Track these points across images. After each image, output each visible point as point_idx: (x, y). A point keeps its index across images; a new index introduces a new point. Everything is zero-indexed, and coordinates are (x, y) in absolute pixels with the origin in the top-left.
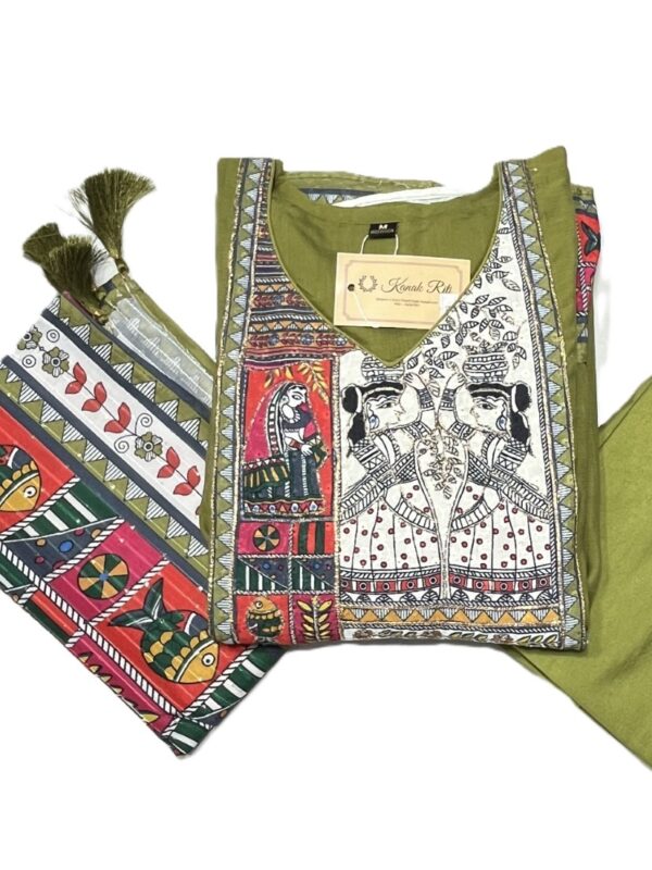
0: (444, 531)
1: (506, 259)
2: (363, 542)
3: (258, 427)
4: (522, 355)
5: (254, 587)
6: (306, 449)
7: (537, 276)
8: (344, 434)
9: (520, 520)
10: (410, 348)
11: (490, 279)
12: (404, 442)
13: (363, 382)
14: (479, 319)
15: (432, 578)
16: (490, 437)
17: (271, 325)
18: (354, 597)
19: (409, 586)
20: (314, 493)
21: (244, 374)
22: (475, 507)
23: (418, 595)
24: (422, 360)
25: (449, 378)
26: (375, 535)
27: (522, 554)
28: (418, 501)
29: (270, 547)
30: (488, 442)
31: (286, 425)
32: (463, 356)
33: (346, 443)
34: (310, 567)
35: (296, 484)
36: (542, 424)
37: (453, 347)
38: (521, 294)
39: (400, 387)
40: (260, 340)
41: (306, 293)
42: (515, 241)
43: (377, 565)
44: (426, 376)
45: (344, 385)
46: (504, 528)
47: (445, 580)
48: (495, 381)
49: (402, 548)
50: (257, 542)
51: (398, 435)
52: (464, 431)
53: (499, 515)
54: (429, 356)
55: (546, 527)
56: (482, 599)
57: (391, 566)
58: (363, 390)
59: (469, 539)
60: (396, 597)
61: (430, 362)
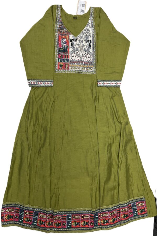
0: (81, 57)
1: (90, 23)
2: (72, 57)
3: (60, 43)
4: (91, 36)
5: (60, 61)
6: (66, 46)
7: (93, 26)
8: (70, 45)
9: (89, 56)
10: (78, 35)
11: (88, 26)
12: (77, 46)
13: (72, 39)
14: (86, 31)
15: (80, 62)
16: (87, 46)
17: (61, 30)
18: (71, 63)
19: (77, 62)
20: (67, 52)
21: (58, 36)
22: (85, 54)
23: (78, 63)
24: (79, 36)
25: (82, 39)
26: (74, 57)
27: (90, 60)
28: (78, 53)
29: (62, 57)
30: (86, 47)
31: (63, 43)
32: (84, 36)
33: (70, 46)
34: (66, 60)
35: (65, 50)
36: (93, 45)
37: (83, 35)
38: (91, 28)
39: (77, 40)
40: (60, 32)
41: (66, 26)
42: (91, 21)
43: (74, 60)
44: (80, 38)
45: (70, 39)
46: (88, 57)
47: (81, 62)
48: (87, 40)
49: (77, 58)
50: (61, 57)
51: (76, 45)
52: (84, 45)
53: (87, 55)
54: (80, 36)
55: (92, 57)
56: (85, 64)
57: (75, 60)
58: (72, 40)
59: (84, 58)
60: (76, 63)
61: (80, 37)
